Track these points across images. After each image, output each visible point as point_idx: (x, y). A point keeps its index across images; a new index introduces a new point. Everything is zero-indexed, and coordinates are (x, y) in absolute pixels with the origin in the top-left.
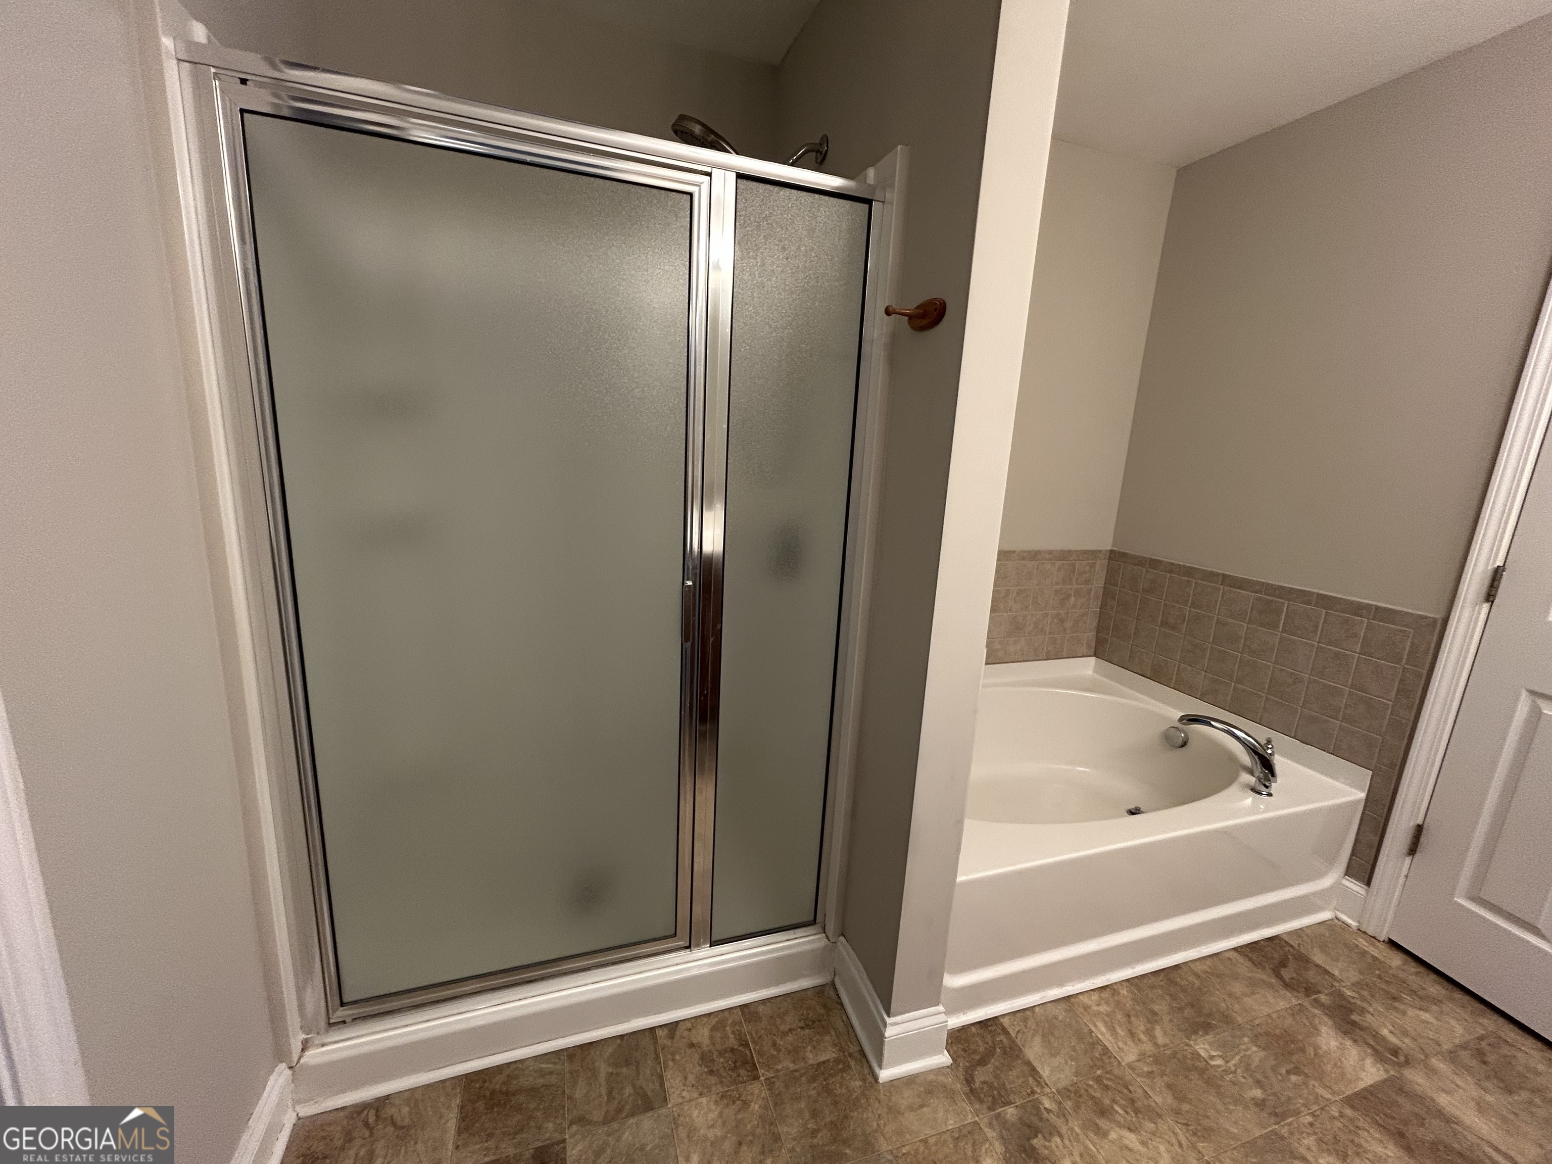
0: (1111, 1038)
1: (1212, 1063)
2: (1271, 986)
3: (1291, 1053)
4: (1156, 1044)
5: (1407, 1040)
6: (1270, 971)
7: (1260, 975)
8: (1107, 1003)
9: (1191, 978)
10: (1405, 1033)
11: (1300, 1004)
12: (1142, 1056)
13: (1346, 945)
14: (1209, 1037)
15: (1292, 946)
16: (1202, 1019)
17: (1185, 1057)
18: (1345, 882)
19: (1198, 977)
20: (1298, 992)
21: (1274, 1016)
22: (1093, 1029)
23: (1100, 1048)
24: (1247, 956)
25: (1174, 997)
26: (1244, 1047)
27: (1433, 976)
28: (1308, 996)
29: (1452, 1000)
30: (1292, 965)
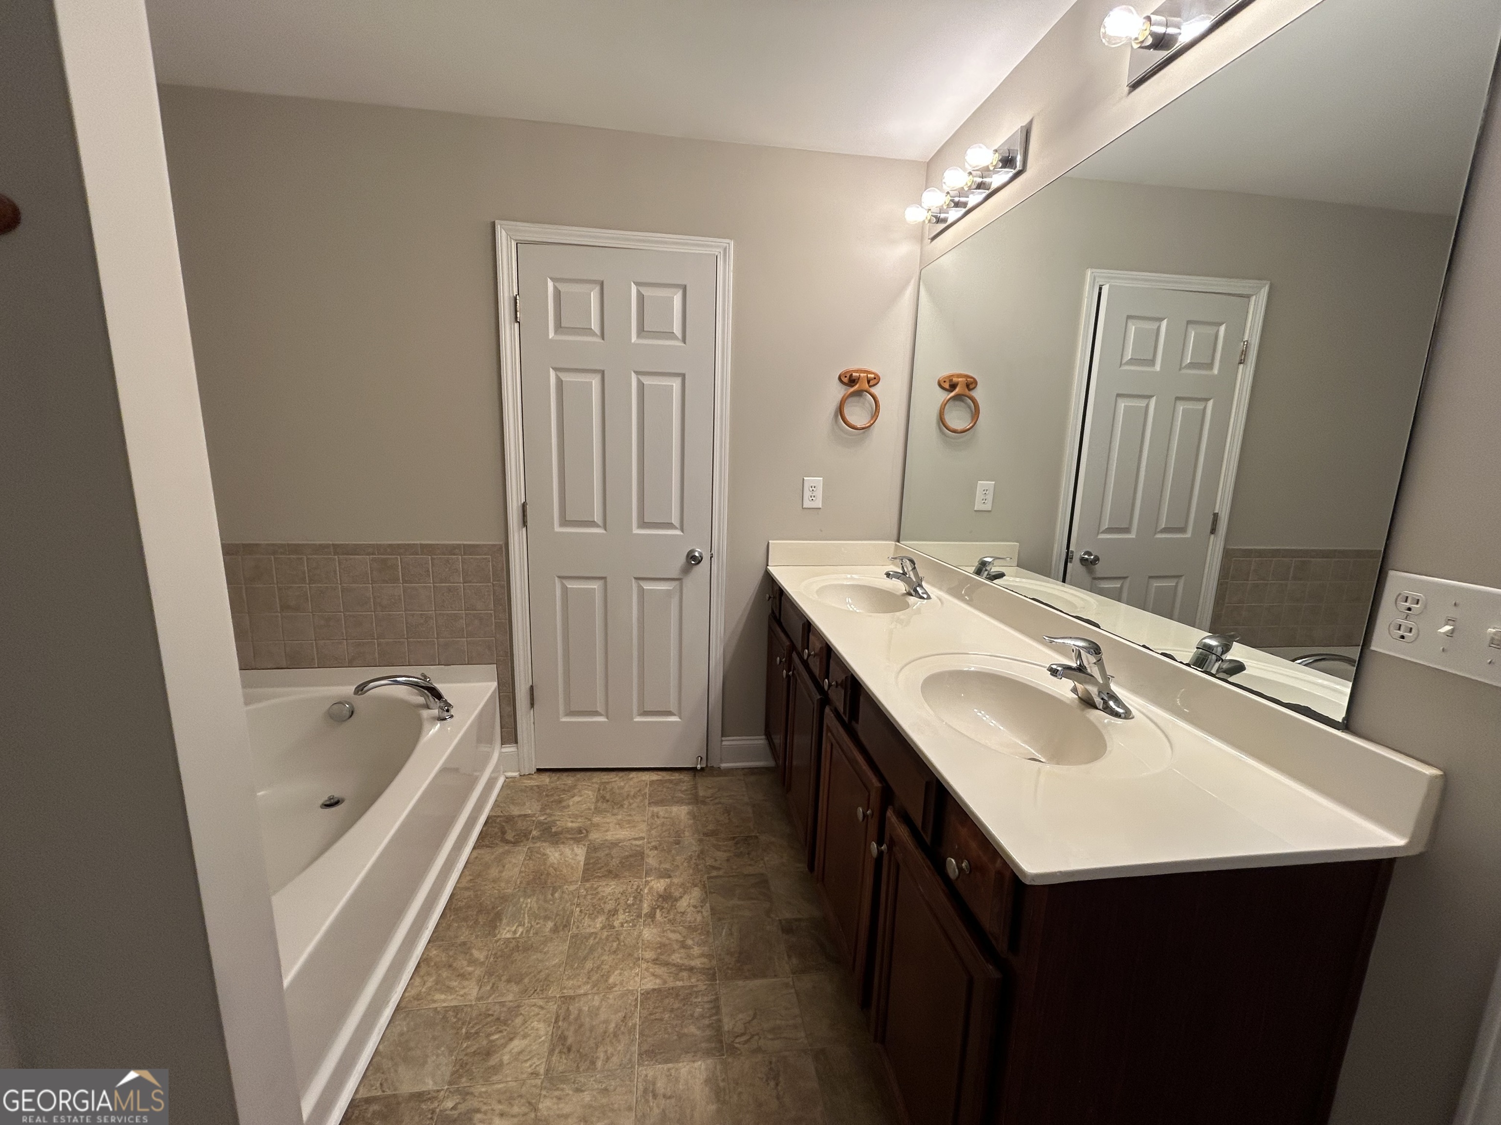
0: (453, 997)
1: (518, 935)
2: (509, 852)
3: (546, 883)
4: (483, 963)
5: (580, 820)
6: (501, 844)
7: (500, 850)
8: (429, 974)
9: (467, 894)
10: (576, 816)
11: (528, 848)
12: (480, 983)
13: (521, 791)
14: (504, 921)
15: (499, 816)
16: (492, 914)
17: (502, 950)
18: (504, 750)
19: (467, 889)
20: (522, 841)
21: (523, 869)
22: (434, 1005)
23: (451, 1013)
24: (483, 846)
25: (465, 919)
26: (524, 905)
27: (565, 774)
28: (528, 840)
29: (578, 780)
30: (507, 827)
